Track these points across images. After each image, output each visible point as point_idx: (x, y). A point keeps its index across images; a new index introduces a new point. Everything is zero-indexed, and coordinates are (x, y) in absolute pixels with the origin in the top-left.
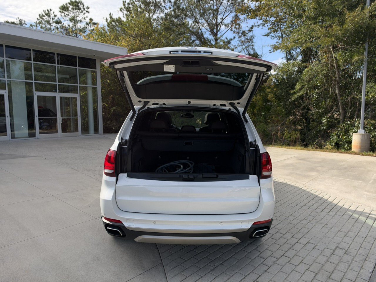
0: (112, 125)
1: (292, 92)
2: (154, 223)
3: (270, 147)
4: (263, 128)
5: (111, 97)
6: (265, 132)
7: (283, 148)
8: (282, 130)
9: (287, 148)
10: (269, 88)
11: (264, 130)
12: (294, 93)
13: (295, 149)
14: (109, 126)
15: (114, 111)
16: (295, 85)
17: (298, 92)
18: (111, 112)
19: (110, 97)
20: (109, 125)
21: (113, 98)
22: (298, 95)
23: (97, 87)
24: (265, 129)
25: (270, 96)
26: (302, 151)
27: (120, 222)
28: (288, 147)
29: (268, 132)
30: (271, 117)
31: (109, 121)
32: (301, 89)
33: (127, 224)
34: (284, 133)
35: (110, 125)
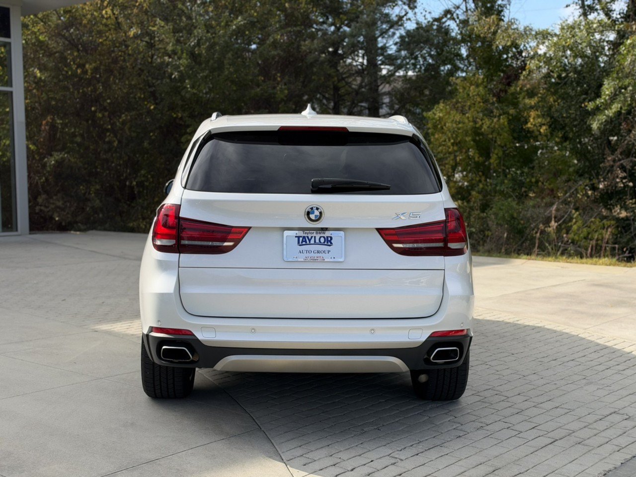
0: (53, 206)
1: (590, 106)
2: (253, 331)
3: (524, 261)
4: (507, 212)
5: (47, 124)
6: (516, 223)
7: (558, 261)
8: (563, 217)
9: (571, 263)
10: (531, 94)
11: (513, 218)
12: (597, 110)
13: (592, 264)
14: (41, 210)
15: (59, 163)
16: (601, 85)
17: (607, 106)
18: (48, 169)
19: (44, 122)
20: (42, 208)
21: (53, 126)
22: (608, 116)
23: (12, 93)
24: (515, 215)
25: (534, 120)
26: (611, 267)
27: (190, 333)
28: (572, 261)
29: (522, 222)
30: (533, 180)
31: (44, 196)
32: (614, 97)
33: (201, 336)
34: (571, 226)
35: (46, 207)
